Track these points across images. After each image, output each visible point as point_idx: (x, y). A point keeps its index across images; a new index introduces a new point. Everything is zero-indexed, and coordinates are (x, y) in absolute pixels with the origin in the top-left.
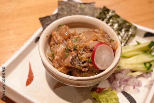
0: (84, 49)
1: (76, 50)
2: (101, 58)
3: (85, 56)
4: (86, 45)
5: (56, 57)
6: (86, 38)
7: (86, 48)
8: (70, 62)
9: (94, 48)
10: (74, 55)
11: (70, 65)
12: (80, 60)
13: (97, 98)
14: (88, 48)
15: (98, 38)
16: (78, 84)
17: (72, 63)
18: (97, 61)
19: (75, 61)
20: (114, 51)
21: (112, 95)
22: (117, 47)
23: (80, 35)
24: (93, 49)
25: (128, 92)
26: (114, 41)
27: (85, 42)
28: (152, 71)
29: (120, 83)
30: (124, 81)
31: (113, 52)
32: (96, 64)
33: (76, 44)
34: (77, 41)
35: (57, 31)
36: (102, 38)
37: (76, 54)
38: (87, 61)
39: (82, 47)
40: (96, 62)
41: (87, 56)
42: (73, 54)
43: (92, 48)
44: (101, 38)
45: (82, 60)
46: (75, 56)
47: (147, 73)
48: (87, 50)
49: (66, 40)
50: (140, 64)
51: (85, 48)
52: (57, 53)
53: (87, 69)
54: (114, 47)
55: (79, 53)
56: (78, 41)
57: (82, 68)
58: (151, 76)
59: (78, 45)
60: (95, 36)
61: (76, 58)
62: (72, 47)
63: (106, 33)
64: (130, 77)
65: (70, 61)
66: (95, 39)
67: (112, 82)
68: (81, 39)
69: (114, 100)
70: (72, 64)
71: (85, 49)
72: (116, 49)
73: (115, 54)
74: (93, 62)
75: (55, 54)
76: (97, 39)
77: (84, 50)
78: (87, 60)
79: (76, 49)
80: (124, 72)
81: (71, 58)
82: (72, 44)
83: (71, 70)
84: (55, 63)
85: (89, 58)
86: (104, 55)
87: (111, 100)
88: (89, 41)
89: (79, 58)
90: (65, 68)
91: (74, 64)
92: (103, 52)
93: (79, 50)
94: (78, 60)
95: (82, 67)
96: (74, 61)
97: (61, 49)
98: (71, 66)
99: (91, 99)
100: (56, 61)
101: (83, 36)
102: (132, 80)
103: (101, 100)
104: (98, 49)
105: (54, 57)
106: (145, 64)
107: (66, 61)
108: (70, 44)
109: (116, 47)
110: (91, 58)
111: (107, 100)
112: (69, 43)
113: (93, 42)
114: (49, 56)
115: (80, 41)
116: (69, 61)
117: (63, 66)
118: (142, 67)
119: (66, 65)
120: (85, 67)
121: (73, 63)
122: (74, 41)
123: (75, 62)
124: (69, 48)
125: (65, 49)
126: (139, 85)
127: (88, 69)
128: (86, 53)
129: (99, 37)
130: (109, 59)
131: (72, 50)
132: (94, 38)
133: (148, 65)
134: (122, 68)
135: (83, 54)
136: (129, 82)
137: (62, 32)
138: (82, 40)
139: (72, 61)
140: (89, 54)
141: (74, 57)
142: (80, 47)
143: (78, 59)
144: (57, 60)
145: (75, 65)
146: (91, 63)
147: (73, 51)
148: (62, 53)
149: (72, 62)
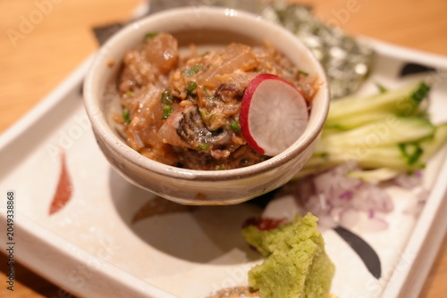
0: (216, 92)
1: (195, 96)
2: (268, 121)
3: (220, 112)
4: (223, 82)
5: (136, 121)
6: (225, 61)
7: (222, 91)
8: (177, 130)
9: (246, 88)
10: (187, 111)
11: (176, 141)
12: (205, 124)
13: (261, 245)
14: (230, 89)
15: (258, 64)
16: (200, 196)
17: (183, 133)
18: (256, 128)
19: (190, 127)
20: (309, 103)
21: (305, 228)
22: (316, 91)
23: (207, 57)
24: (244, 92)
25: (355, 229)
26: (306, 75)
27: (221, 73)
28: (423, 166)
29: (328, 202)
30: (342, 197)
31: (304, 104)
32: (252, 135)
33: (194, 81)
34: (196, 72)
35: (140, 51)
36: (272, 65)
37: (194, 109)
38: (228, 127)
39: (211, 89)
40: (255, 130)
41: (227, 111)
42: (184, 107)
43: (242, 89)
44: (268, 64)
45: (210, 126)
46: (191, 113)
47: (410, 173)
48: (226, 96)
49: (166, 73)
50: (386, 146)
51: (219, 88)
52: (138, 108)
53: (227, 153)
54: (309, 91)
55: (204, 106)
56: (200, 72)
57: (214, 149)
58: (420, 184)
59: (200, 82)
60: (250, 56)
61: (195, 118)
62: (181, 89)
63: (283, 56)
64: (357, 183)
65: (177, 126)
66: (251, 65)
67: (307, 200)
68: (208, 67)
69: (310, 242)
70: (182, 138)
71: (219, 93)
72: (312, 98)
73: (309, 112)
74: (243, 131)
75: (132, 111)
76: (255, 65)
77: (217, 96)
78: (228, 122)
79: (194, 92)
80: (339, 170)
81: (179, 117)
82: (184, 80)
83: (181, 159)
84: (133, 138)
85: (231, 117)
86: (278, 112)
87: (301, 243)
88: (231, 71)
89: (202, 119)
90: (163, 154)
91: (188, 137)
92: (276, 103)
93: (203, 96)
94: (201, 125)
95: (211, 147)
96: (187, 126)
97: (151, 98)
98: (180, 142)
99: (242, 248)
100: (136, 132)
101: (214, 58)
102: (364, 194)
103: (271, 248)
104: (259, 90)
105: (130, 122)
106: (402, 146)
107: (164, 128)
108: (178, 80)
109: (312, 92)
110: (237, 119)
111: (289, 243)
112: (174, 80)
113: (244, 74)
114: (117, 121)
115: (205, 71)
116: (173, 128)
117: (158, 146)
118: (392, 156)
119: (164, 141)
120: (222, 147)
121: (185, 132)
122: (189, 73)
123: (189, 131)
124: (174, 92)
125: (163, 95)
126: (386, 207)
127: (232, 154)
128: (224, 102)
129: (262, 61)
130: (294, 124)
131: (183, 95)
132: (246, 62)
133: (411, 150)
134: (333, 158)
135: (215, 106)
136: (356, 201)
137: (154, 52)
138: (211, 68)
139: (183, 128)
140: (232, 107)
141: (188, 116)
142: (206, 87)
143: (198, 121)
144: (138, 128)
145: (192, 138)
146: (237, 135)
147: (186, 99)
148: (153, 109)
149: (181, 130)
